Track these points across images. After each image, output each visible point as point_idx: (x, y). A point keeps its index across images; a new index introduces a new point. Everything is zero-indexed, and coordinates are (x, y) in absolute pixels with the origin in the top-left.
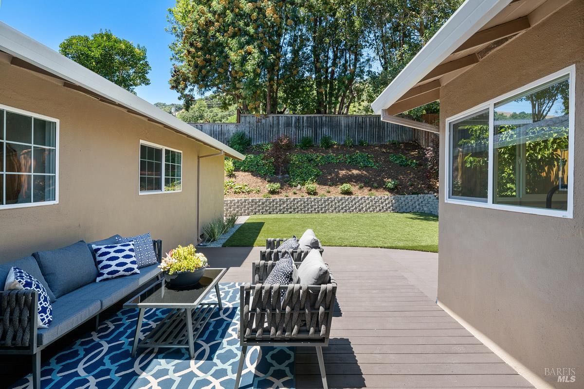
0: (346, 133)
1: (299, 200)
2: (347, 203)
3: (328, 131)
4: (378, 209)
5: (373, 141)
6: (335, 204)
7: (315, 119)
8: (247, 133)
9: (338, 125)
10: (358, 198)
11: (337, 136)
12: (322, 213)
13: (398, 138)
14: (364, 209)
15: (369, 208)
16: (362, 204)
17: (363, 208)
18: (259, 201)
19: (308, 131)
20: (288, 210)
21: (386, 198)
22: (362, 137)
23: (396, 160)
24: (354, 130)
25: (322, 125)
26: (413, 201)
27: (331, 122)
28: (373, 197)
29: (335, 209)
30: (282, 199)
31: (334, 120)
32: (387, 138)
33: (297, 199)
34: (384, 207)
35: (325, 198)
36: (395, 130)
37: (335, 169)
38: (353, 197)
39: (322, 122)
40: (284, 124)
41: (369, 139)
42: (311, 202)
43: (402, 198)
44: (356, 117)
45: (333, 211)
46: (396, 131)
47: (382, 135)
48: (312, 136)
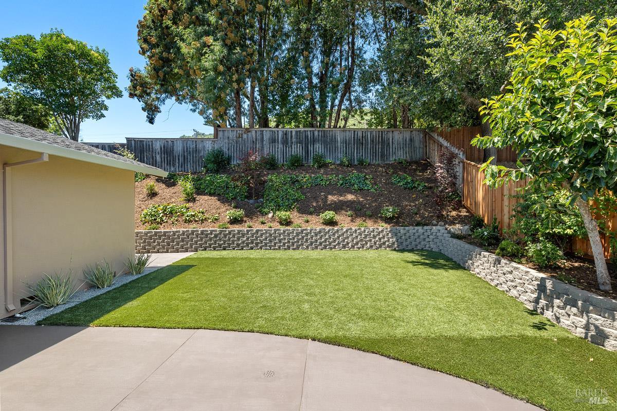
0: (343, 150)
1: (264, 231)
2: (327, 237)
3: (322, 147)
4: (368, 245)
5: (376, 160)
6: (312, 238)
7: (305, 133)
8: (225, 150)
9: (334, 140)
10: (342, 229)
11: (333, 154)
12: (293, 249)
13: (406, 157)
14: (350, 245)
15: (357, 243)
16: (348, 238)
17: (348, 243)
18: (211, 233)
19: (297, 148)
20: (248, 245)
21: (380, 230)
22: (362, 156)
23: (399, 182)
24: (353, 146)
25: (314, 141)
26: (417, 234)
27: (324, 137)
28: (363, 229)
29: (311, 244)
30: (241, 231)
31: (328, 135)
32: (393, 157)
33: (262, 230)
34: (377, 243)
35: (298, 230)
36: (401, 147)
37: (321, 192)
38: (336, 228)
39: (313, 138)
40: (269, 139)
41: (370, 156)
42: (280, 235)
43: (402, 230)
44: (354, 131)
45: (307, 247)
46: (403, 148)
47: (387, 153)
48: (302, 154)
